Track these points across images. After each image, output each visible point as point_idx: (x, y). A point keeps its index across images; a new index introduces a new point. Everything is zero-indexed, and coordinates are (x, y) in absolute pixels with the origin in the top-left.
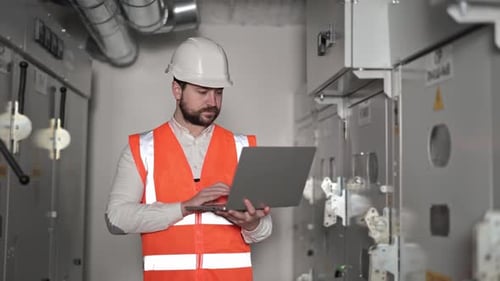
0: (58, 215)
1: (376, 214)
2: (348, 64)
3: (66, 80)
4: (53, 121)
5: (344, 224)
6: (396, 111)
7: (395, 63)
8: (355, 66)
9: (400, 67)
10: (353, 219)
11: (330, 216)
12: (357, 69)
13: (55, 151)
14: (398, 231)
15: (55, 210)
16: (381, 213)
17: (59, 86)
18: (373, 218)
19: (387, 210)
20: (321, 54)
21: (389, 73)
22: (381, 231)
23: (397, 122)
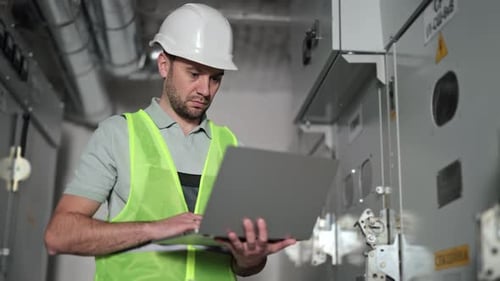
0: (11, 252)
1: (371, 215)
2: (336, 47)
3: (30, 110)
4: (13, 149)
5: (334, 262)
8: (343, 49)
9: (394, 45)
10: (345, 258)
11: (318, 253)
12: (346, 53)
13: (12, 182)
14: (399, 228)
15: (8, 247)
16: (377, 215)
17: (21, 112)
18: (369, 219)
19: (384, 212)
20: (306, 61)
21: (382, 57)
23: (393, 107)
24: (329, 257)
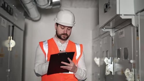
0: (10, 71)
1: (129, 71)
2: (118, 13)
3: (14, 23)
4: (9, 37)
5: (113, 74)
6: (137, 31)
7: (136, 12)
8: (121, 14)
9: (139, 14)
12: (121, 15)
13: (10, 48)
14: (139, 78)
15: (9, 69)
16: (131, 71)
17: (11, 25)
18: (128, 73)
19: (133, 70)
20: (105, 12)
21: (134, 16)
22: (131, 78)
23: (138, 35)
24: (111, 72)
